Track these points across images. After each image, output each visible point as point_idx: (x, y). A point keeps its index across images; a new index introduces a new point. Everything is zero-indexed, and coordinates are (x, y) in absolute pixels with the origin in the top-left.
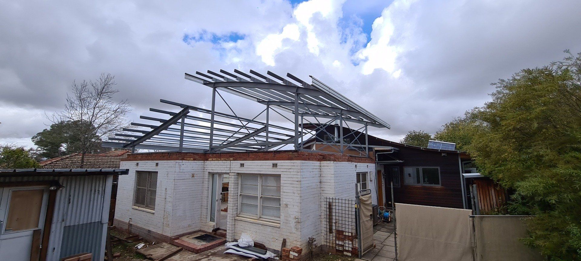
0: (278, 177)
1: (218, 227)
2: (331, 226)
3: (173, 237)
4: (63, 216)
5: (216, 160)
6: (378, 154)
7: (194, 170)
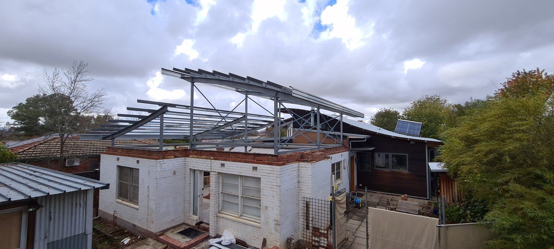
0: (258, 179)
1: (201, 221)
2: (308, 223)
3: (158, 234)
4: (45, 233)
5: (197, 158)
6: (351, 142)
7: (175, 168)
